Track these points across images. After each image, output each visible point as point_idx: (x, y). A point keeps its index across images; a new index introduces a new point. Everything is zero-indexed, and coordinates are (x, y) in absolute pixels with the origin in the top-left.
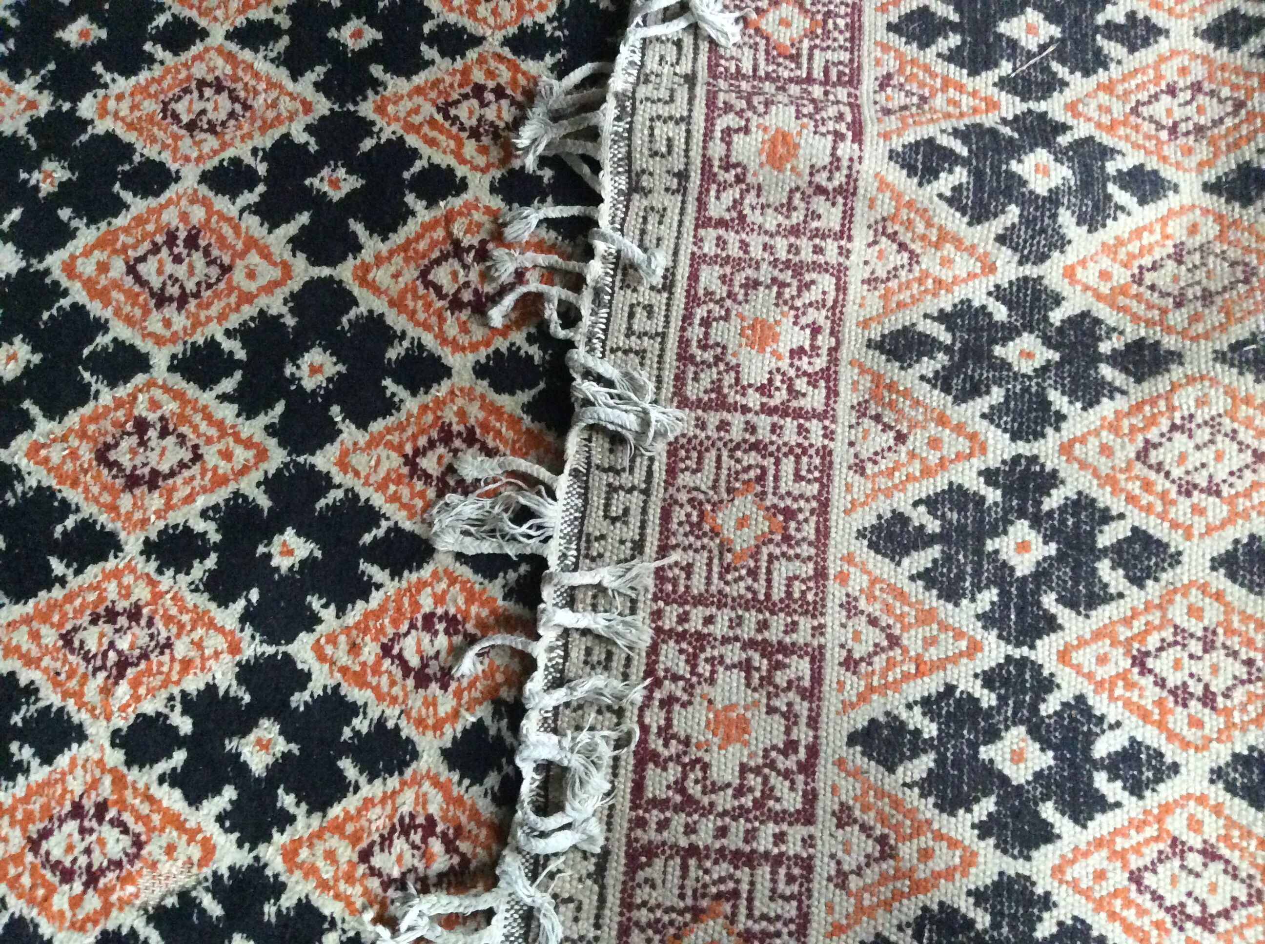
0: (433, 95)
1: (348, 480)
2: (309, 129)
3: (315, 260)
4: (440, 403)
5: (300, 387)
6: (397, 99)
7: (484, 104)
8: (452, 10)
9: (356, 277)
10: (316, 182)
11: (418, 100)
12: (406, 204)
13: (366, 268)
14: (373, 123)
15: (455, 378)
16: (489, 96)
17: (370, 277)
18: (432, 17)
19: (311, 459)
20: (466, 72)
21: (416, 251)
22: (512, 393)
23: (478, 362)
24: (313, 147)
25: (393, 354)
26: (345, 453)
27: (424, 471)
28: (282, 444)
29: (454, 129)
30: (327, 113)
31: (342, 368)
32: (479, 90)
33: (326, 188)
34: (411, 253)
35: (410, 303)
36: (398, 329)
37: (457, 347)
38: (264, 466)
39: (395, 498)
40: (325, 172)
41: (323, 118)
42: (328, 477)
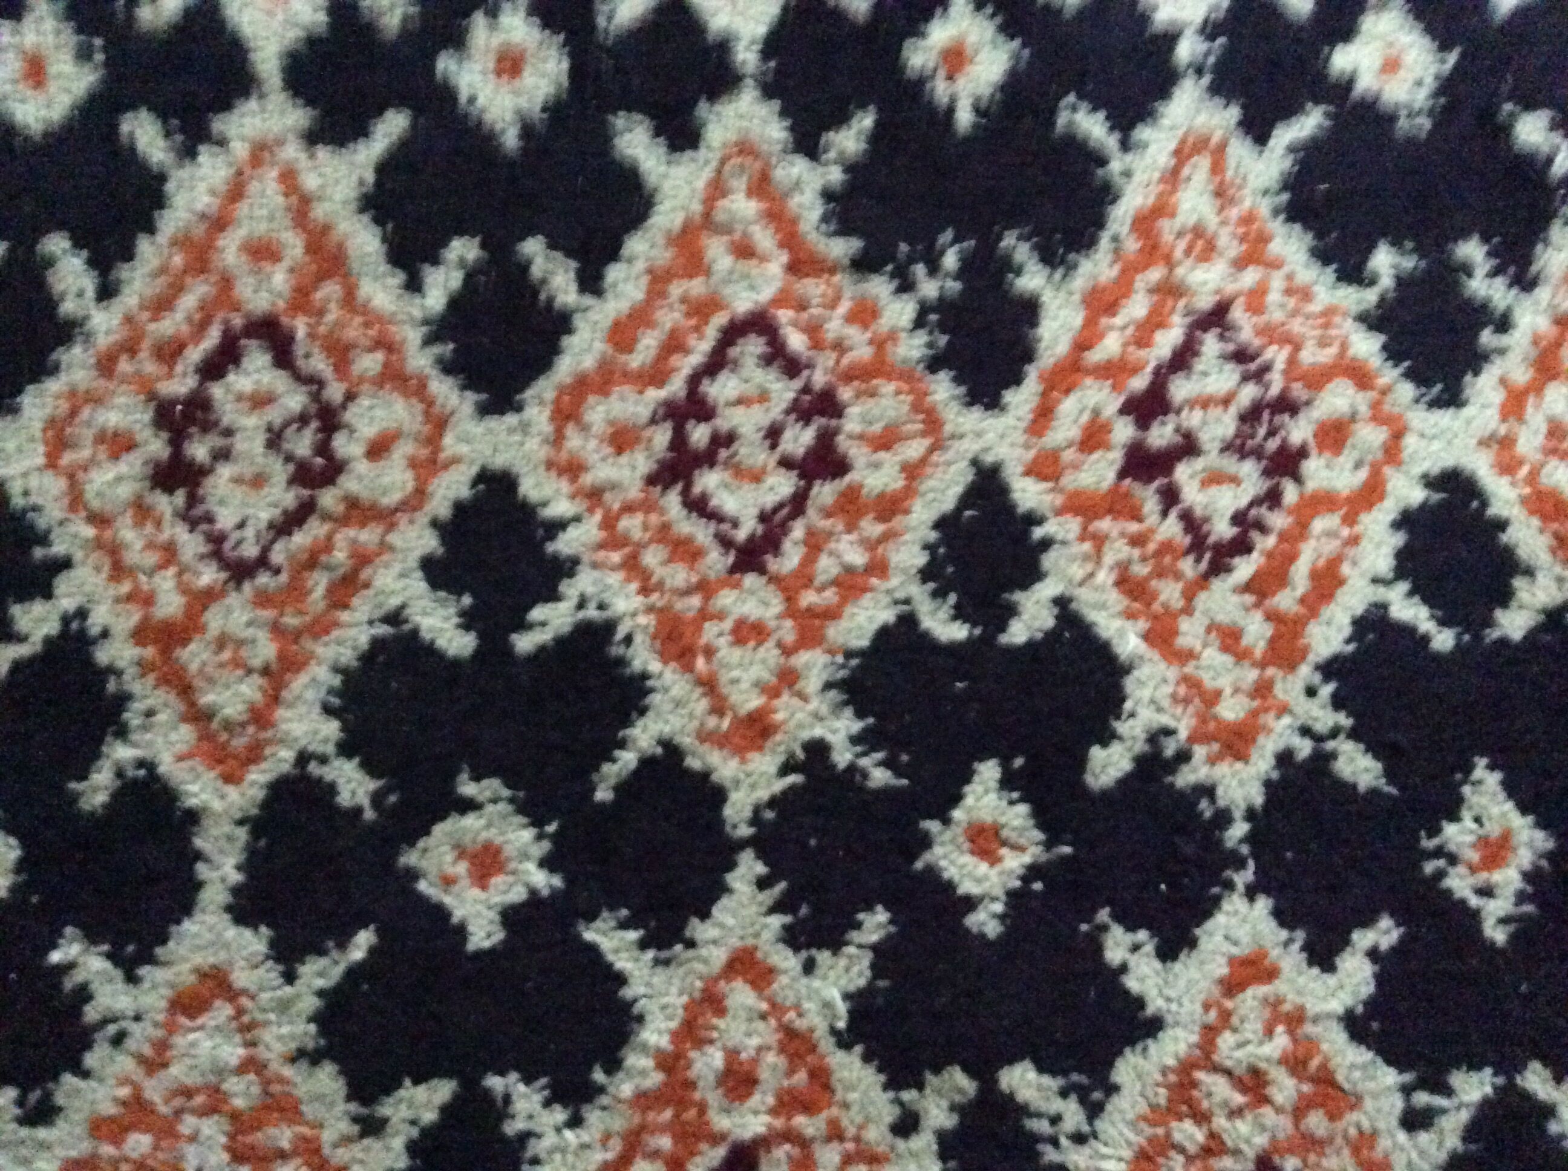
6: (1196, 693)
7: (1188, 447)
8: (879, 566)
10: (1495, 909)
11: (1192, 632)
16: (1161, 435)
20: (1087, 505)
24: (1385, 933)
32: (1146, 464)
40: (1460, 884)
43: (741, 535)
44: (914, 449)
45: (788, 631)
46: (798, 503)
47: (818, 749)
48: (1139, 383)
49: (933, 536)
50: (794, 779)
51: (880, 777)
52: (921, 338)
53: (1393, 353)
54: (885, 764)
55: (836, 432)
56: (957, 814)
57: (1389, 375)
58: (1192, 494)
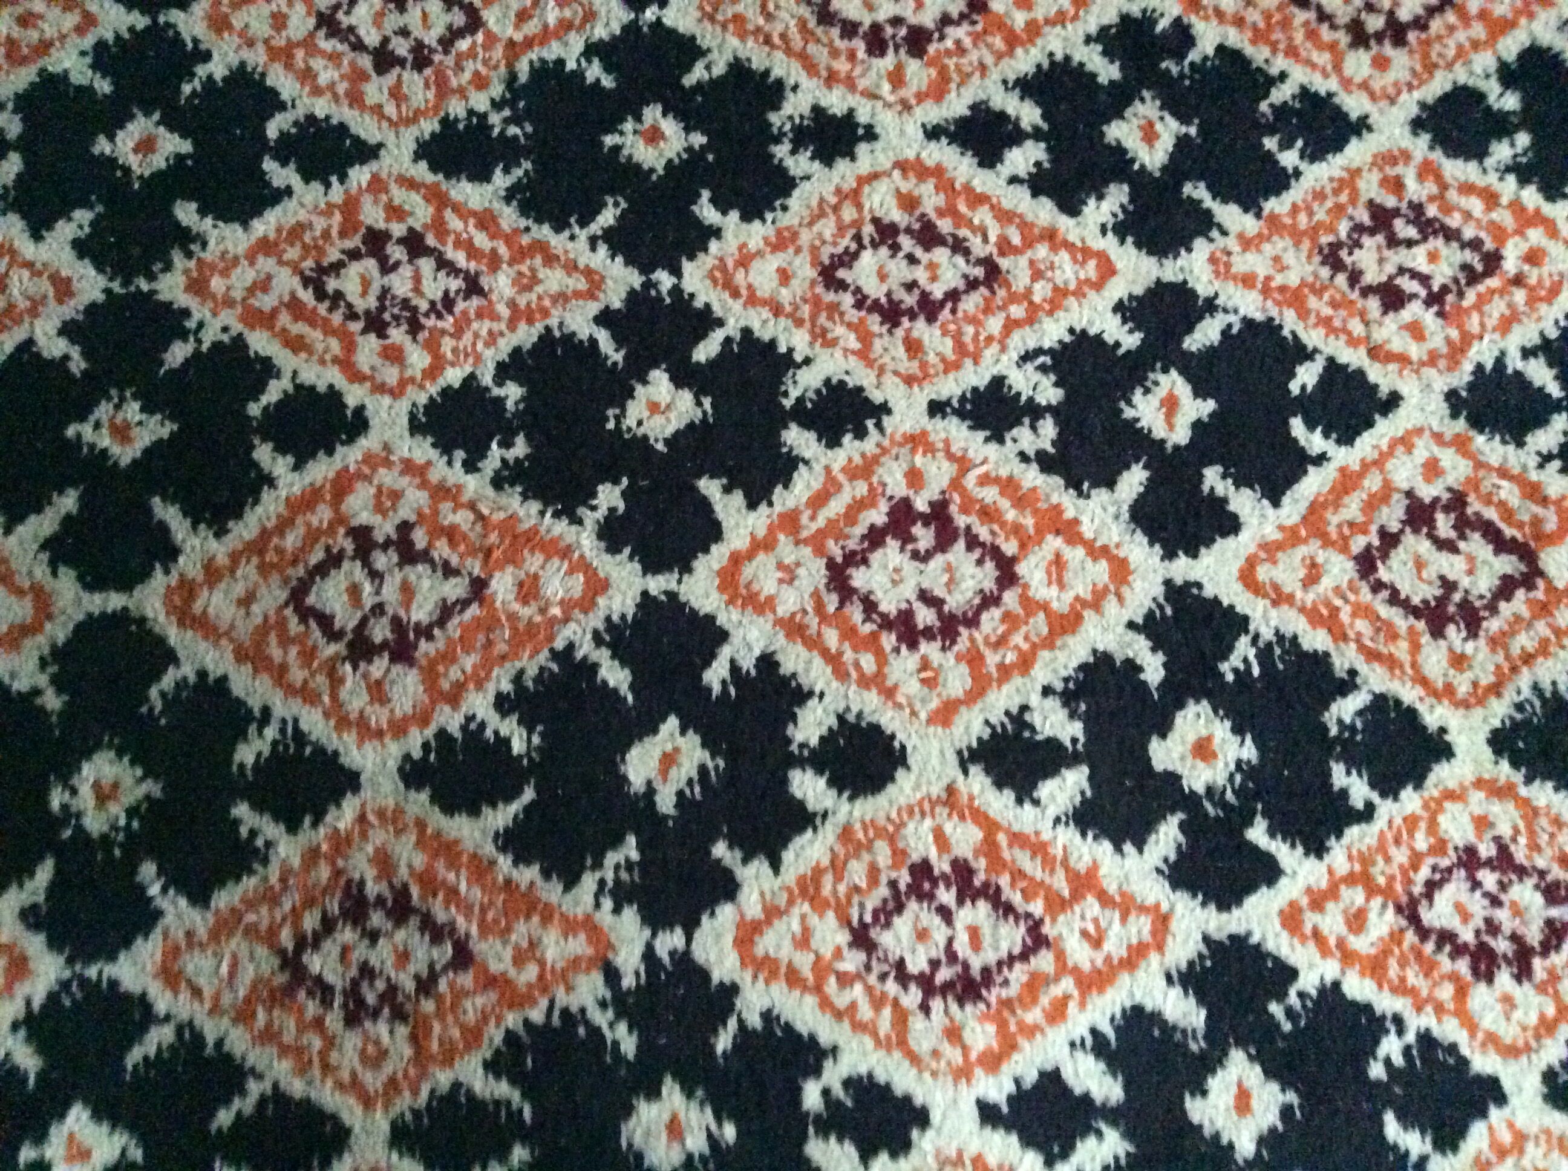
0: (292, 253)
1: (184, 1007)
2: (68, 330)
3: (93, 582)
4: (341, 843)
5: (79, 829)
6: (228, 264)
7: (387, 267)
8: (317, 91)
9: (171, 610)
10: (87, 431)
11: (266, 264)
12: (255, 465)
13: (187, 589)
14: (186, 313)
15: (366, 793)
16: (396, 252)
17: (198, 607)
18: (282, 107)
19: (110, 970)
20: (350, 207)
21: (279, 551)
22: (474, 812)
23: (407, 757)
24: (78, 364)
25: (246, 754)
26: (173, 953)
27: (319, 980)
28: (54, 944)
29: (337, 318)
30: (99, 297)
31: (153, 788)
32: (376, 241)
33: (105, 441)
34: (271, 557)
35: (276, 652)
36: (255, 704)
37: (366, 731)
38: (22, 990)
39: (268, 1036)
40: (103, 411)
41: (92, 309)
42: (143, 1002)
43: (340, 15)
44: (390, 110)
45: (280, 42)
46: (359, 46)
47: (207, 57)
48: (431, 241)
49: (334, 121)
50: (190, 46)
51: (187, 89)
52: (462, 114)
53: (446, 392)
54: (194, 91)
55: (403, 67)
56: (162, 129)
57: (433, 389)
58: (355, 269)
